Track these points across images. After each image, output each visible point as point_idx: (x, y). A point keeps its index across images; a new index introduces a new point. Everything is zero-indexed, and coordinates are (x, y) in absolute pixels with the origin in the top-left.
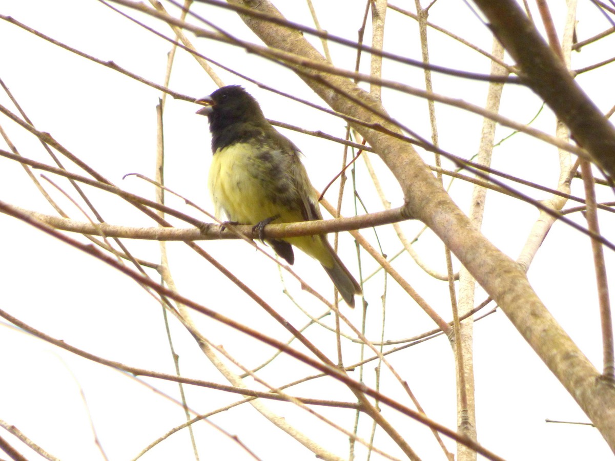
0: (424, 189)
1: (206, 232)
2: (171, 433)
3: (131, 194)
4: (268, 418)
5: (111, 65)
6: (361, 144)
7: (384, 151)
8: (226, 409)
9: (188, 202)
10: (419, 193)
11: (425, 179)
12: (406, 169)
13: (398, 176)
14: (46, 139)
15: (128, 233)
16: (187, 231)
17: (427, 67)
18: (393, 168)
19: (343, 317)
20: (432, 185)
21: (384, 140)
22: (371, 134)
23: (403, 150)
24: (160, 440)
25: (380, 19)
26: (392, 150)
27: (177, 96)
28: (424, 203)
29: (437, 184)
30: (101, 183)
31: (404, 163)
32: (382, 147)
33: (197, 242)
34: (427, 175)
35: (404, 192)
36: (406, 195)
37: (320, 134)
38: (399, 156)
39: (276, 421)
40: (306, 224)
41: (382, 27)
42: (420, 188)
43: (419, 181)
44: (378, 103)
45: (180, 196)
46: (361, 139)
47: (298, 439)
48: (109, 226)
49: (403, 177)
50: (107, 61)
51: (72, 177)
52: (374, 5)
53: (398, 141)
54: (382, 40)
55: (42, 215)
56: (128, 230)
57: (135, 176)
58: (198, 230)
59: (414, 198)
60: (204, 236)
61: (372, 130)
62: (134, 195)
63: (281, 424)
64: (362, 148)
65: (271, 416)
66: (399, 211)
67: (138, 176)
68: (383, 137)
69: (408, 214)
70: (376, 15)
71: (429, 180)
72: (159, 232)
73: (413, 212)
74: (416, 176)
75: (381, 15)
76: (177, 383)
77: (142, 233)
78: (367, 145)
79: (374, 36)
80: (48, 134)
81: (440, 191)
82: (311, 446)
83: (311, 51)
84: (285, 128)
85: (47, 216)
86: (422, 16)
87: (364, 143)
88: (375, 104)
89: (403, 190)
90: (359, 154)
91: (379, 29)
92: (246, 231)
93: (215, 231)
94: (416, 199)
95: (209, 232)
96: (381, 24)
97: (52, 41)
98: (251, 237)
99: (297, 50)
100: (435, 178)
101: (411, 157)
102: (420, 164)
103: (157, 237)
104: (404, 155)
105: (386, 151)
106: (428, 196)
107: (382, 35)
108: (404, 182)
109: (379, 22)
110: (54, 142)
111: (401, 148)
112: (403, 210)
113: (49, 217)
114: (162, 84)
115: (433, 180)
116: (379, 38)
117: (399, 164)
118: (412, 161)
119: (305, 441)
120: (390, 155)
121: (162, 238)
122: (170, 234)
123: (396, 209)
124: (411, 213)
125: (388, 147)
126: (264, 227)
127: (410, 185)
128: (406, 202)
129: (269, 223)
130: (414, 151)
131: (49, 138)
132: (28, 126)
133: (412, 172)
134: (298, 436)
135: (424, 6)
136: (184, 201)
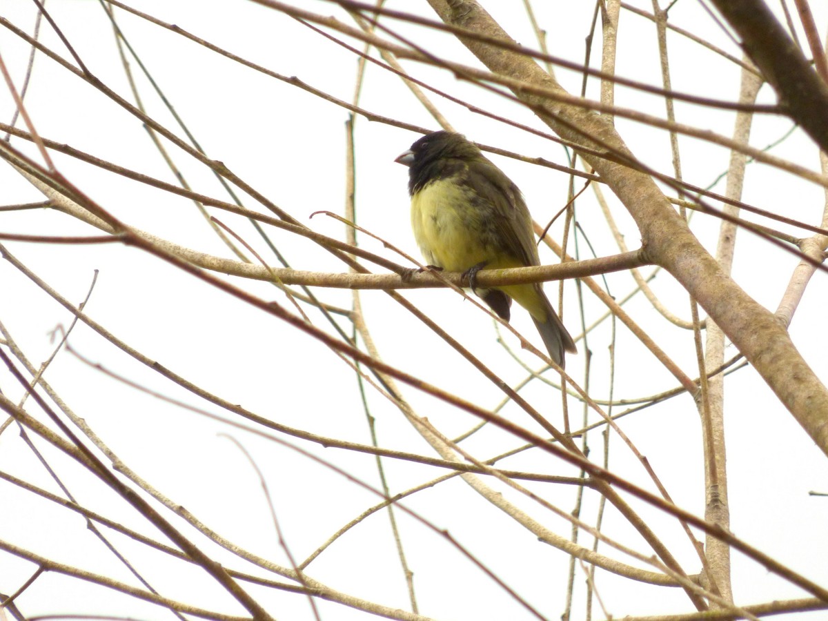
0: (665, 229)
1: (408, 279)
2: (366, 515)
3: (319, 235)
4: (481, 493)
5: (294, 81)
6: (589, 173)
7: (617, 185)
8: (431, 485)
9: (387, 245)
10: (660, 234)
11: (667, 217)
12: (644, 206)
13: (634, 214)
14: (219, 169)
15: (316, 280)
16: (386, 278)
17: (669, 95)
18: (628, 204)
19: (571, 381)
20: (675, 224)
21: (617, 171)
22: (602, 164)
23: (639, 182)
24: (354, 523)
25: (612, 26)
26: (627, 183)
27: (372, 118)
28: (665, 245)
29: (681, 222)
30: (287, 223)
31: (642, 199)
32: (615, 179)
33: (398, 291)
34: (668, 212)
35: (642, 233)
36: (643, 236)
37: (541, 162)
38: (635, 191)
39: (491, 497)
40: (527, 270)
41: (614, 36)
42: (660, 229)
43: (659, 219)
44: (610, 127)
45: (378, 238)
46: (590, 168)
47: (517, 519)
48: (294, 271)
49: (640, 214)
50: (289, 76)
51: (253, 217)
52: (604, 10)
53: (634, 172)
54: (614, 51)
55: (214, 259)
56: (315, 277)
57: (325, 214)
58: (399, 277)
59: (653, 240)
60: (406, 284)
61: (602, 160)
62: (323, 236)
63: (497, 501)
64: (590, 178)
65: (485, 491)
66: (636, 255)
67: (329, 214)
68: (617, 167)
69: (646, 258)
70: (606, 22)
71: (671, 219)
72: (353, 279)
73: (653, 257)
74: (656, 214)
75: (613, 21)
76: (373, 457)
77: (332, 280)
78: (596, 174)
79: (605, 47)
80: (221, 163)
81: (685, 231)
82: (533, 527)
83: (530, 66)
84: (500, 154)
85: (220, 260)
86: (660, 18)
87: (593, 172)
88: (606, 128)
89: (640, 230)
90: (587, 184)
91: (611, 38)
92: (455, 278)
93: (419, 278)
94: (656, 241)
95: (412, 278)
96: (613, 33)
97: (225, 53)
98: (460, 285)
99: (515, 64)
100: (678, 216)
101: (650, 191)
102: (661, 200)
103: (350, 285)
104: (641, 189)
105: (620, 185)
106: (670, 237)
107: (614, 46)
108: (641, 221)
109: (610, 30)
110: (228, 173)
111: (637, 181)
112: (640, 254)
113: (222, 261)
114: (350, 102)
115: (676, 219)
116: (610, 49)
117: (635, 200)
118: (651, 196)
119: (525, 521)
120: (625, 189)
121: (356, 286)
122: (366, 281)
123: (632, 252)
124: (650, 257)
125: (623, 179)
126: (475, 274)
127: (649, 225)
128: (643, 245)
129: (481, 269)
130: (654, 185)
131: (222, 168)
132: (198, 155)
133: (651, 209)
134: (517, 515)
135: (663, 7)
136: (382, 244)
